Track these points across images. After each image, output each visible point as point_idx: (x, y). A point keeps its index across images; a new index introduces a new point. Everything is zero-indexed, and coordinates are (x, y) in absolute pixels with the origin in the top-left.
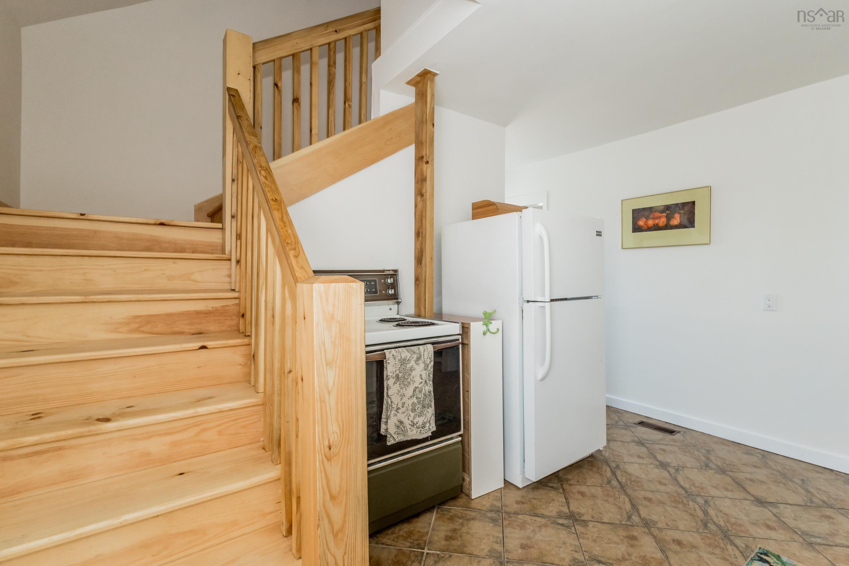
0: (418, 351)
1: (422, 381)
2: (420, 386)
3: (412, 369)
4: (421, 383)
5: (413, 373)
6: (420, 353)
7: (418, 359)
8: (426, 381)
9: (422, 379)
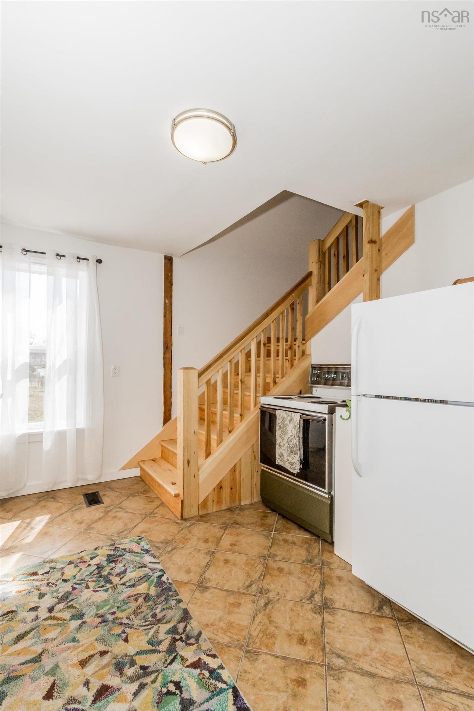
0: (290, 415)
1: (292, 435)
2: (291, 438)
3: (287, 425)
4: (292, 436)
5: (288, 428)
6: (292, 417)
7: (291, 420)
8: (294, 436)
9: (292, 434)
